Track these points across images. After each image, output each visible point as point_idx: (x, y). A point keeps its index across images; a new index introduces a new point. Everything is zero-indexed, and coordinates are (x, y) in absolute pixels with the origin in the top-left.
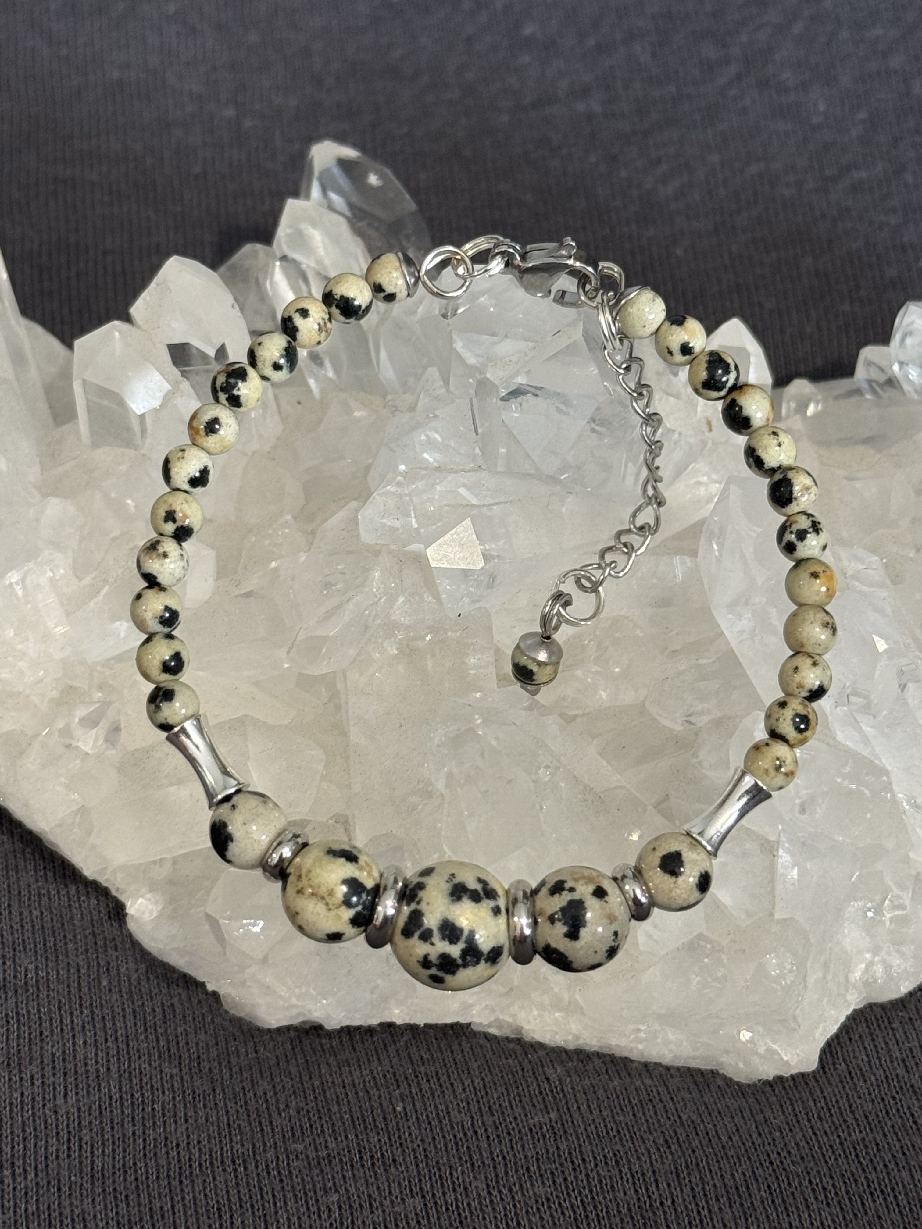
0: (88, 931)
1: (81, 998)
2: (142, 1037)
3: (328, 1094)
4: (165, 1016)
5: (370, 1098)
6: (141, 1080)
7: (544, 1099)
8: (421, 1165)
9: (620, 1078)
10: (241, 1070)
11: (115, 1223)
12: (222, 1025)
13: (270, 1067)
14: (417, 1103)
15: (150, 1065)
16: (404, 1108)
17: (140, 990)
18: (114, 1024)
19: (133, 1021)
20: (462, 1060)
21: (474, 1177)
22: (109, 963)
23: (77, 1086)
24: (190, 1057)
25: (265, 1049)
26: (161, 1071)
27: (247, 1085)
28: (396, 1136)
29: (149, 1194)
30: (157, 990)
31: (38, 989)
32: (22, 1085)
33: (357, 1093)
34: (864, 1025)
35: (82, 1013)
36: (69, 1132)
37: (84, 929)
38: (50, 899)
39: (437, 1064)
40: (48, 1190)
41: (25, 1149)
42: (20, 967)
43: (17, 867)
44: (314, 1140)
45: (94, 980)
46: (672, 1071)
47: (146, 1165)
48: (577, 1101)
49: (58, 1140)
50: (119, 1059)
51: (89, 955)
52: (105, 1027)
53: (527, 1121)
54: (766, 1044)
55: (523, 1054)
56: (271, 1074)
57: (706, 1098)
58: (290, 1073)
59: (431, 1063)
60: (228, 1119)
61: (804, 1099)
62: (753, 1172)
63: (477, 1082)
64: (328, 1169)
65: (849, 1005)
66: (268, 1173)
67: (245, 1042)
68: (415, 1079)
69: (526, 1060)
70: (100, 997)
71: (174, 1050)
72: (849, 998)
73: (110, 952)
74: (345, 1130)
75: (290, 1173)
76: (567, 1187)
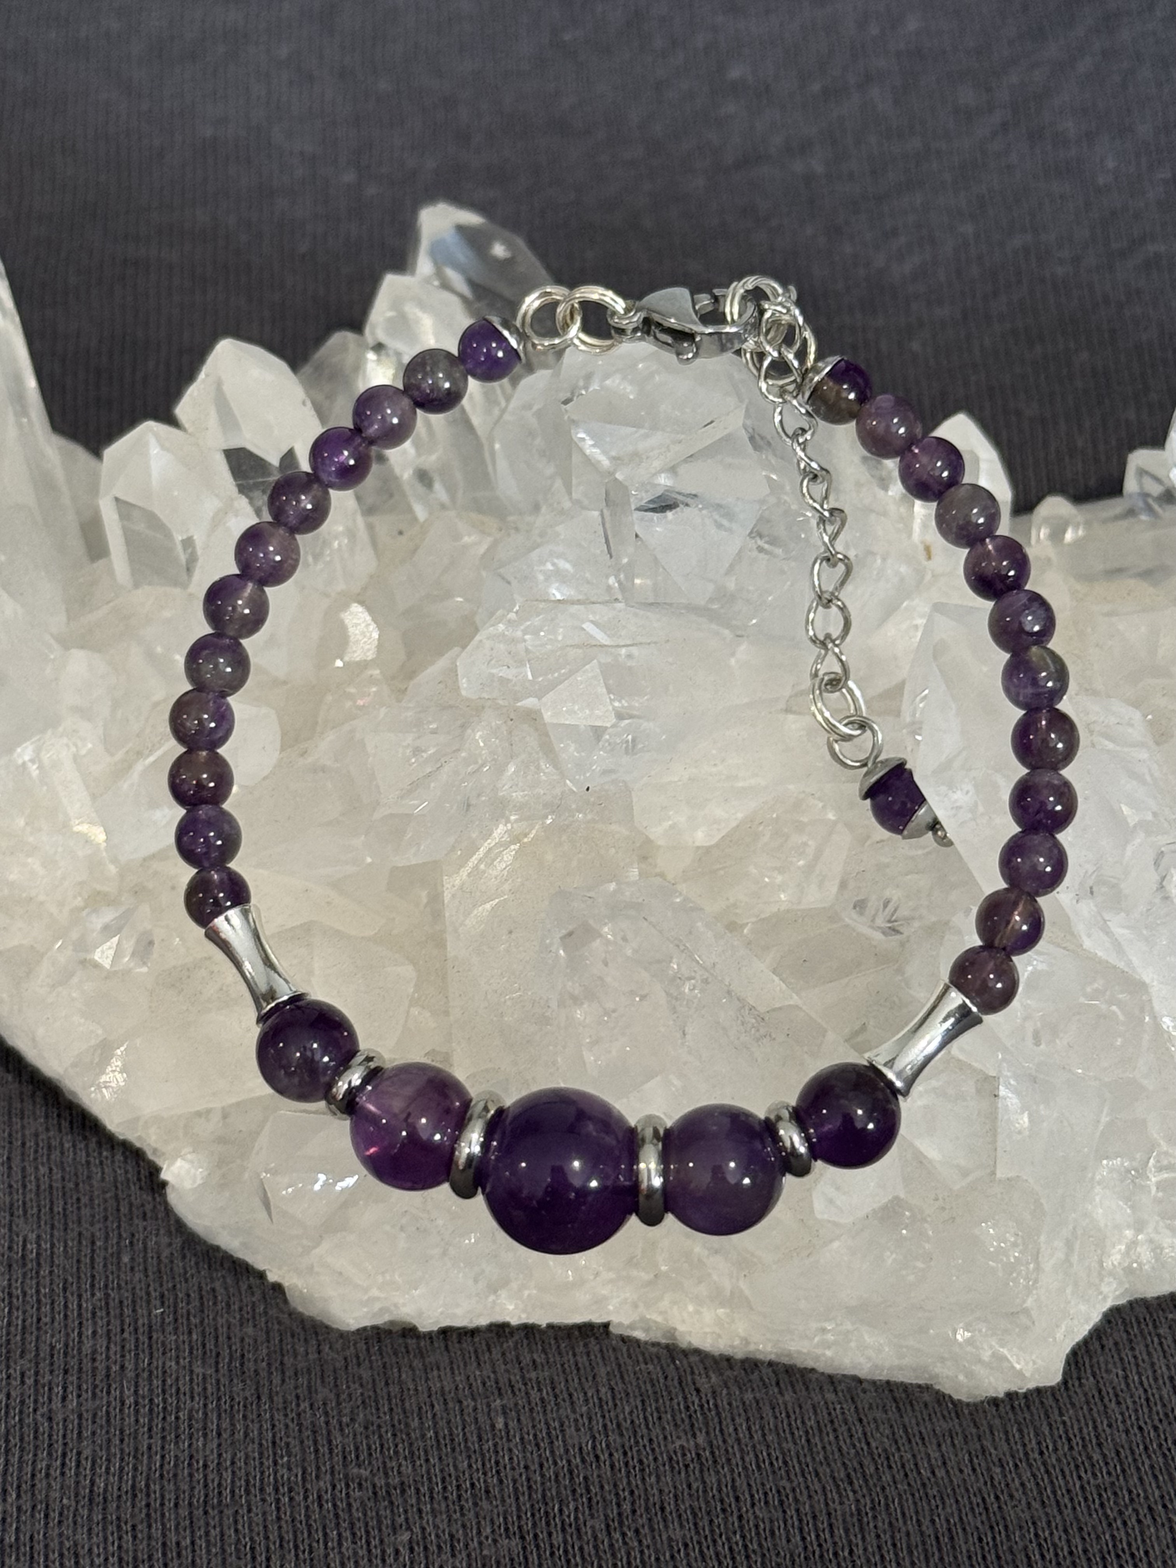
1: (93, 1277)
2: (170, 1328)
3: (407, 1404)
4: (202, 1304)
5: (462, 1411)
6: (164, 1381)
7: (690, 1416)
8: (521, 1498)
9: (795, 1392)
10: (296, 1374)
11: (116, 1558)
12: (277, 1318)
14: (522, 1418)
15: (178, 1363)
16: (506, 1425)
17: (171, 1270)
18: (134, 1311)
19: (159, 1308)
20: (587, 1364)
21: (592, 1516)
22: (133, 1235)
23: (79, 1387)
24: (231, 1355)
25: (330, 1348)
26: (192, 1372)
27: (303, 1392)
28: (493, 1461)
29: (163, 1525)
30: (194, 1271)
31: (39, 1264)
32: (9, 1384)
33: (446, 1404)
34: (1122, 1328)
35: (93, 1295)
36: (65, 1444)
37: (104, 1192)
39: (553, 1369)
40: (33, 1516)
42: (18, 1236)
43: (22, 1112)
44: (384, 1463)
45: (112, 1255)
46: (864, 1385)
48: (733, 1420)
49: (50, 1454)
50: (137, 1355)
51: (109, 1223)
52: (121, 1315)
53: (666, 1446)
54: (991, 1347)
55: (669, 1361)
56: (336, 1379)
57: (906, 1420)
58: (360, 1378)
59: (546, 1368)
60: (274, 1436)
61: (1037, 1423)
62: (961, 1519)
63: (603, 1390)
64: (400, 1501)
65: (1105, 1298)
66: (321, 1506)
67: (306, 1340)
68: (523, 1388)
69: (672, 1366)
70: (118, 1276)
71: (210, 1345)
72: (1105, 1289)
73: (136, 1221)
74: (426, 1452)
75: (349, 1505)
76: (712, 1531)
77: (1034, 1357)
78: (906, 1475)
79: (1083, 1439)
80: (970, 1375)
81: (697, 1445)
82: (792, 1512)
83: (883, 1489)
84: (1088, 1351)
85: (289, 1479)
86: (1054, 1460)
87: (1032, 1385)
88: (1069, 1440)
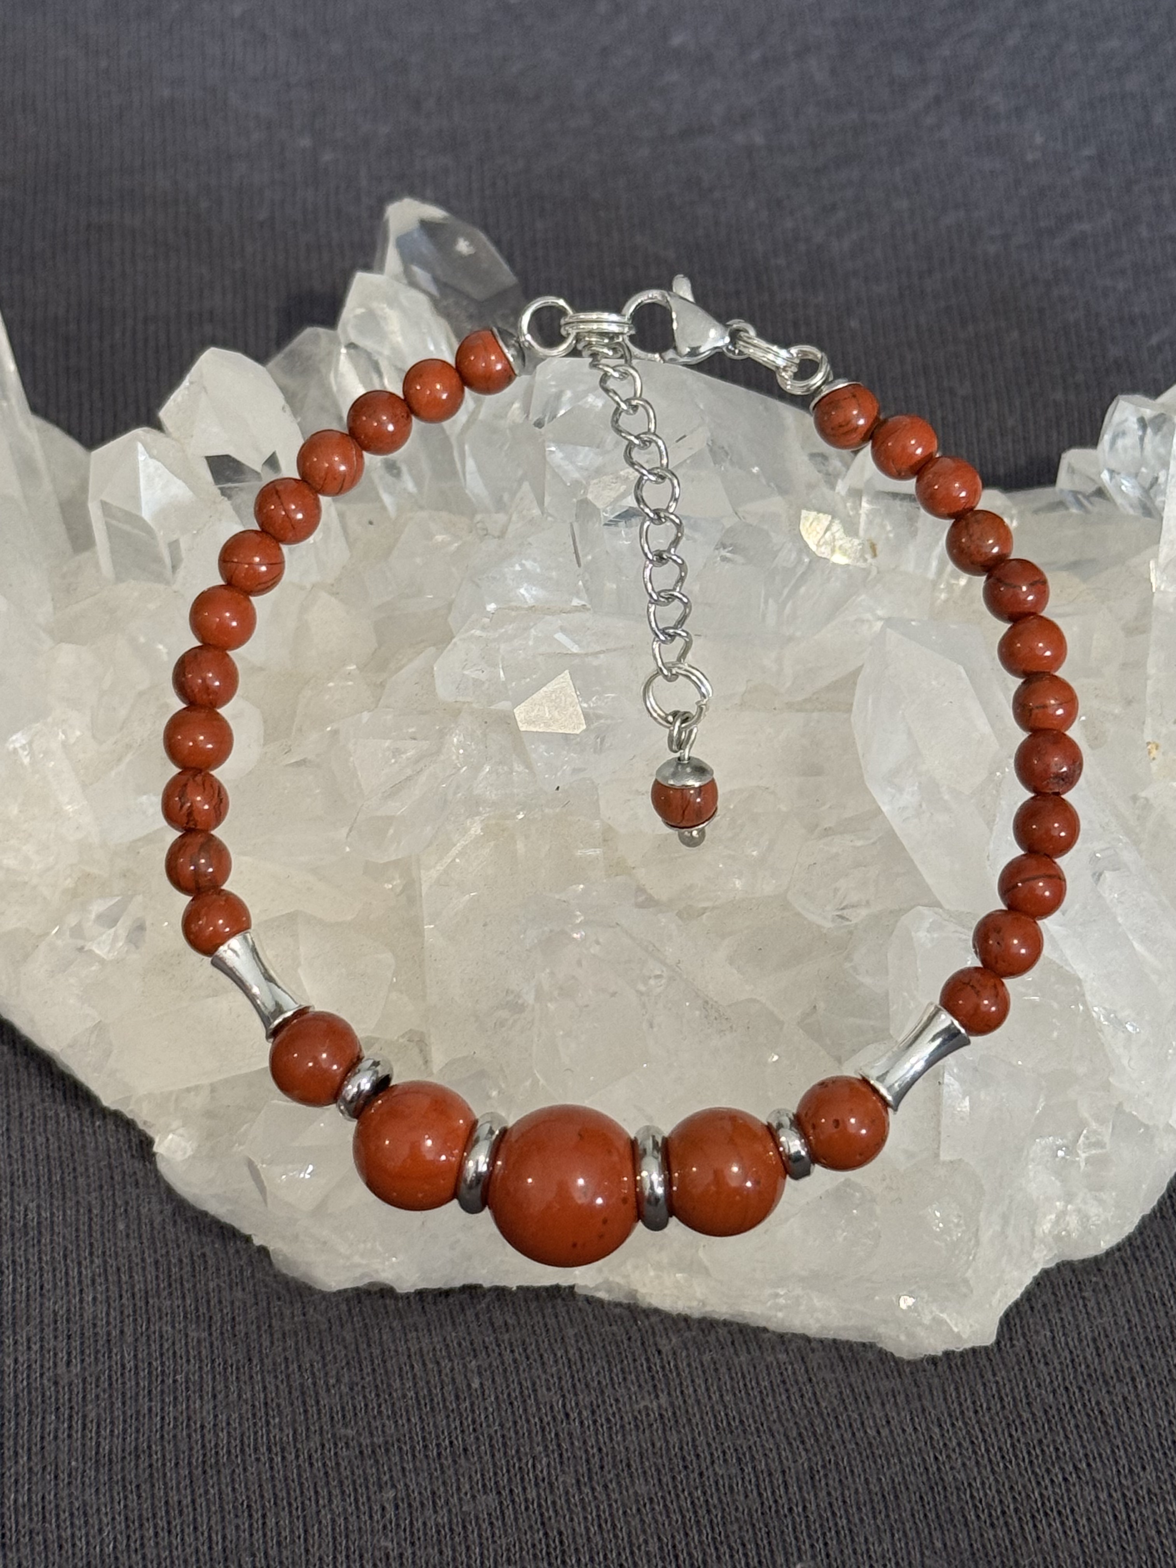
0: (103, 1163)
1: (91, 1244)
2: (166, 1293)
3: (389, 1365)
4: (194, 1269)
5: (440, 1372)
6: (161, 1345)
7: (653, 1378)
8: (497, 1455)
9: (749, 1352)
11: (122, 1517)
12: (263, 1281)
13: (320, 1332)
14: (497, 1378)
15: (173, 1327)
16: (481, 1384)
17: (164, 1235)
18: (131, 1277)
19: (154, 1274)
20: (556, 1326)
21: (563, 1471)
22: (127, 1203)
23: (82, 1352)
24: (222, 1319)
25: (315, 1309)
26: (187, 1336)
27: (291, 1354)
28: (470, 1419)
29: (165, 1484)
30: (185, 1237)
31: (40, 1233)
32: (16, 1350)
33: (424, 1364)
34: (1050, 1291)
35: (92, 1262)
36: (71, 1408)
37: (99, 1162)
38: (57, 1122)
39: (524, 1331)
40: (43, 1478)
41: (16, 1428)
42: (19, 1205)
43: (19, 1083)
44: (369, 1423)
45: (108, 1222)
46: (812, 1344)
47: (163, 1448)
48: (693, 1381)
49: (57, 1418)
50: (135, 1320)
51: (103, 1192)
52: (119, 1281)
53: (631, 1406)
54: (931, 1312)
55: (632, 1321)
56: (321, 1341)
57: (853, 1380)
58: (344, 1339)
59: (517, 1329)
60: (266, 1397)
61: (973, 1384)
62: (904, 1478)
63: (572, 1352)
64: (385, 1459)
65: (1036, 1264)
66: (311, 1465)
67: (291, 1302)
68: (497, 1350)
69: (635, 1327)
70: (115, 1244)
71: (203, 1310)
72: (1035, 1255)
73: (128, 1187)
74: (407, 1411)
75: (338, 1464)
76: (675, 1487)
77: (971, 1321)
78: (854, 1434)
79: (1014, 1399)
80: (911, 1335)
81: (660, 1407)
82: (748, 1469)
83: (833, 1448)
84: (1018, 1312)
85: (281, 1439)
86: (987, 1419)
87: (968, 1346)
88: (1001, 1399)
